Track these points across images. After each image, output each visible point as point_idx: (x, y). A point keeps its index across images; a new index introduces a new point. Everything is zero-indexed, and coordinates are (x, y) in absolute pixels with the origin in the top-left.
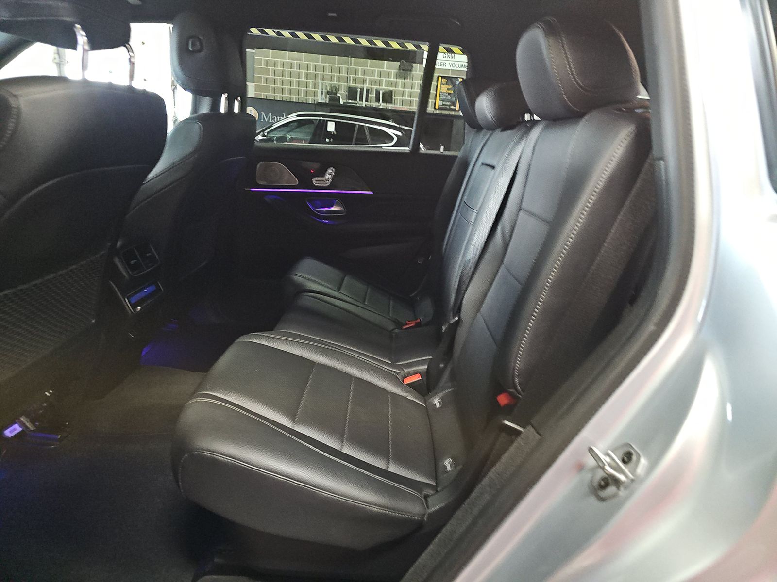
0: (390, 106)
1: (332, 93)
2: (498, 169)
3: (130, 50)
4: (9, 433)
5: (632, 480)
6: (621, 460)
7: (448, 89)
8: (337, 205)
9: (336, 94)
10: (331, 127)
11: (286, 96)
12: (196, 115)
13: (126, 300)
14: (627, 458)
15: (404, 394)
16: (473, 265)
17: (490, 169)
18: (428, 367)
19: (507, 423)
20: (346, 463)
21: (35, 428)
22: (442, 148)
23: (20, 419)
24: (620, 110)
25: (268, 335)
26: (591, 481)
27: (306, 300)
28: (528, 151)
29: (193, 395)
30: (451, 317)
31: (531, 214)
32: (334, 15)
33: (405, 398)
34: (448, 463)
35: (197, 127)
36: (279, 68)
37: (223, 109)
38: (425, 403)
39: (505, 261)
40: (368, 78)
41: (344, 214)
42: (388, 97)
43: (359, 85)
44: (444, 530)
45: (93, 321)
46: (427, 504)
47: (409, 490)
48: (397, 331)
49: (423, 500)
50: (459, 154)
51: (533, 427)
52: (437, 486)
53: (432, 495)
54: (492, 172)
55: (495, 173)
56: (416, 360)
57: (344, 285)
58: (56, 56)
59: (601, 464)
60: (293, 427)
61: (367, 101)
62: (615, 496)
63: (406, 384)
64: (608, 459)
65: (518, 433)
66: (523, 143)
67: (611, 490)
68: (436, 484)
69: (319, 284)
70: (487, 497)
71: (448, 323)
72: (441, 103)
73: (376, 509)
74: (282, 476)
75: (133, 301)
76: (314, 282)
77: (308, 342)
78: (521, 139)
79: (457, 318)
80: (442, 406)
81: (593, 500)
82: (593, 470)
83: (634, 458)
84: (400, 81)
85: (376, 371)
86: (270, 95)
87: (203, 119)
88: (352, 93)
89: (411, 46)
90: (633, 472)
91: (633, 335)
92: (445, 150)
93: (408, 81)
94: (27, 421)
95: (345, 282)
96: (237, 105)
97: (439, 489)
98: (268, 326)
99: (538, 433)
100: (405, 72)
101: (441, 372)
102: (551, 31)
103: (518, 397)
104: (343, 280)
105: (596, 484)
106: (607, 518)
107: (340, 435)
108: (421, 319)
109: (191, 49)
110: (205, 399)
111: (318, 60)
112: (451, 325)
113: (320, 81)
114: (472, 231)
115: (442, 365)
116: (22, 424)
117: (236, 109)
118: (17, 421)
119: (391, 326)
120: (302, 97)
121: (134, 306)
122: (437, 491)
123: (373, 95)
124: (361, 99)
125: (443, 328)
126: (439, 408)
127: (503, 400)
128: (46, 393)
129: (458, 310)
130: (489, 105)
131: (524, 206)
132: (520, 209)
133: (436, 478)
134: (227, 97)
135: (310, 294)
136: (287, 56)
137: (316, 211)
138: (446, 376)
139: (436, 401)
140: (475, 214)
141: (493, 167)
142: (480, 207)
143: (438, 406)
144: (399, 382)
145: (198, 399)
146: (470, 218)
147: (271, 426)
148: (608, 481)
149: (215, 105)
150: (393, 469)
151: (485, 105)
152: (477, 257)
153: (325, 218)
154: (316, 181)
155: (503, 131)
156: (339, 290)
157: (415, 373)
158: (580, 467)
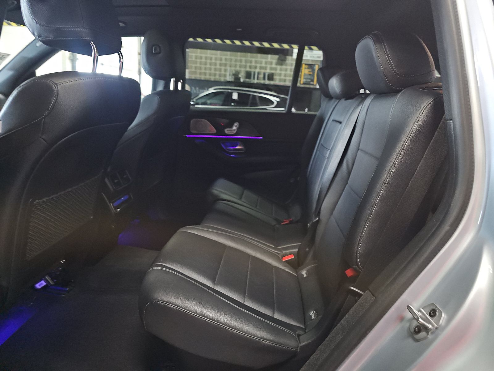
0: (272, 83)
1: (236, 75)
2: (344, 124)
3: (121, 55)
4: (38, 286)
5: (437, 328)
6: (428, 314)
7: (309, 72)
8: (240, 146)
9: (238, 75)
10: (235, 96)
11: (208, 77)
12: (155, 92)
13: (111, 204)
14: (433, 313)
15: (283, 268)
16: (327, 185)
17: (338, 124)
18: (298, 250)
19: (352, 288)
20: (247, 312)
21: (54, 283)
22: (306, 110)
23: (45, 278)
24: (423, 88)
25: (198, 228)
26: (409, 328)
27: (220, 205)
28: (364, 113)
29: (152, 265)
30: (314, 218)
31: (365, 152)
32: (240, 30)
33: (284, 270)
34: (312, 314)
35: (156, 99)
36: (203, 60)
37: (172, 88)
38: (297, 273)
39: (349, 182)
40: (258, 65)
41: (243, 151)
42: (271, 77)
43: (253, 70)
44: (312, 357)
45: (92, 217)
46: (299, 341)
47: (288, 331)
48: (277, 226)
49: (297, 337)
50: (318, 113)
51: (370, 291)
52: (305, 329)
53: (303, 334)
54: (340, 125)
55: (341, 127)
56: (290, 245)
57: (244, 196)
59: (415, 317)
60: (214, 287)
61: (258, 79)
62: (425, 338)
63: (285, 261)
64: (420, 314)
65: (360, 295)
66: (360, 107)
67: (423, 334)
68: (305, 327)
69: (228, 195)
70: (340, 337)
71: (311, 222)
72: (305, 80)
73: (266, 342)
74: (208, 318)
75: (115, 205)
76: (225, 194)
77: (222, 233)
78: (358, 105)
79: (317, 219)
80: (308, 276)
81: (410, 341)
82: (410, 320)
83: (438, 313)
84: (279, 67)
85: (265, 252)
86: (198, 76)
87: (160, 94)
88: (248, 75)
89: (286, 46)
90: (437, 323)
91: (435, 232)
92: (308, 111)
93: (284, 67)
94: (50, 279)
95: (244, 194)
96: (180, 85)
97: (306, 331)
98: (197, 221)
99: (373, 295)
100: (281, 61)
101: (307, 254)
102: (377, 40)
103: (359, 271)
104: (243, 193)
105: (412, 330)
106: (420, 353)
107: (243, 293)
108: (293, 218)
109: (154, 52)
110: (160, 268)
111: (228, 55)
112: (313, 223)
113: (228, 68)
114: (327, 163)
115: (307, 249)
116: (46, 281)
117: (180, 88)
118: (43, 279)
119: (273, 223)
120: (217, 78)
121: (116, 208)
122: (305, 332)
123: (261, 76)
124: (254, 78)
125: (308, 225)
126: (306, 277)
127: (349, 273)
128: (62, 262)
129: (318, 213)
130: (337, 84)
131: (361, 147)
132: (358, 149)
133: (305, 323)
134: (174, 80)
135: (222, 201)
136: (209, 53)
137: (227, 149)
138: (310, 256)
139: (304, 273)
140: (328, 152)
141: (340, 123)
142: (332, 148)
143: (305, 276)
144: (279, 260)
145: (156, 268)
146: (326, 155)
147: (200, 286)
148: (420, 329)
149: (167, 85)
150: (277, 316)
151: (335, 84)
152: (331, 179)
153: (232, 154)
154: (227, 130)
155: (346, 100)
156: (240, 199)
157: (290, 254)
158: (401, 319)
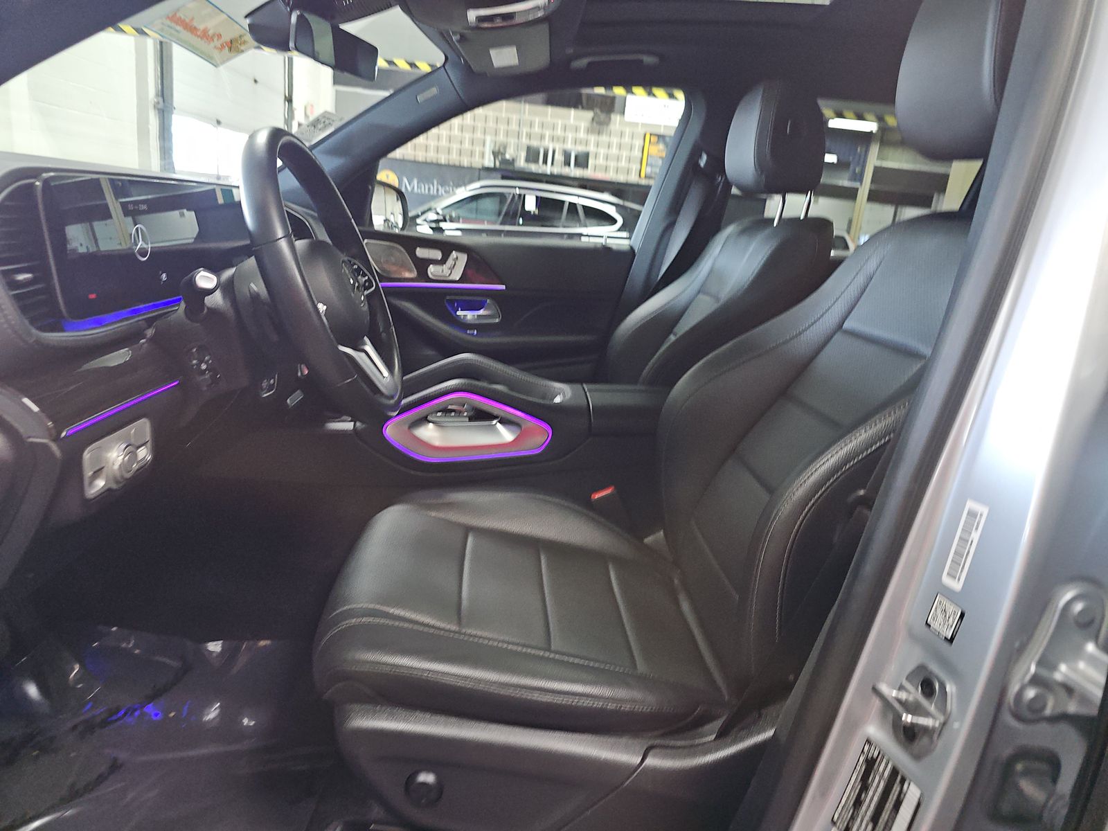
0: (586, 174)
7: (659, 151)
10: (530, 204)
40: (548, 132)
42: (582, 161)
43: (540, 144)
58: (161, 99)
61: (553, 165)
72: (649, 169)
88: (532, 154)
100: (599, 126)
123: (559, 158)
124: (545, 162)
